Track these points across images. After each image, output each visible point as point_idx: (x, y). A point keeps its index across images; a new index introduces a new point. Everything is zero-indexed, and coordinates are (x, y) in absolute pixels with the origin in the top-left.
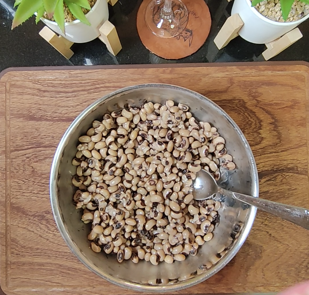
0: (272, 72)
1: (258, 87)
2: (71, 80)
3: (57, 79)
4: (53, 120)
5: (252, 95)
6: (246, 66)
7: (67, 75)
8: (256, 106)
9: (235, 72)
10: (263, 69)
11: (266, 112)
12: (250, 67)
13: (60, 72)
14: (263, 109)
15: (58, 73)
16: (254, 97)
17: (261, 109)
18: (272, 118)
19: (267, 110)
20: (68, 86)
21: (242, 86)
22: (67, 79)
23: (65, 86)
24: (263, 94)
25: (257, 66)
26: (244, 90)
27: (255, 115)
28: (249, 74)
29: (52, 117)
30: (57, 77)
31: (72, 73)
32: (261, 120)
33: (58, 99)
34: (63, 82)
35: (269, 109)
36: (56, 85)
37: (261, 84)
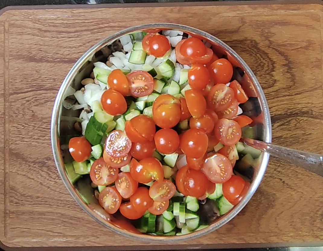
0: (286, 12)
1: (272, 27)
2: (73, 19)
3: (58, 19)
4: (54, 61)
5: (265, 35)
6: (258, 5)
7: (69, 14)
8: (269, 47)
9: (246, 11)
10: (276, 8)
11: (280, 53)
12: (262, 6)
13: (62, 11)
14: (276, 50)
15: (60, 11)
16: (267, 38)
17: (274, 50)
18: (285, 60)
19: (281, 51)
20: (70, 26)
21: (254, 26)
22: (69, 19)
23: (67, 26)
24: (275, 34)
25: (269, 5)
26: (256, 30)
27: (268, 57)
28: (261, 14)
29: (53, 58)
30: (59, 16)
31: (74, 12)
32: (274, 62)
33: (60, 39)
34: (65, 22)
35: (282, 50)
36: (57, 25)
37: (273, 24)
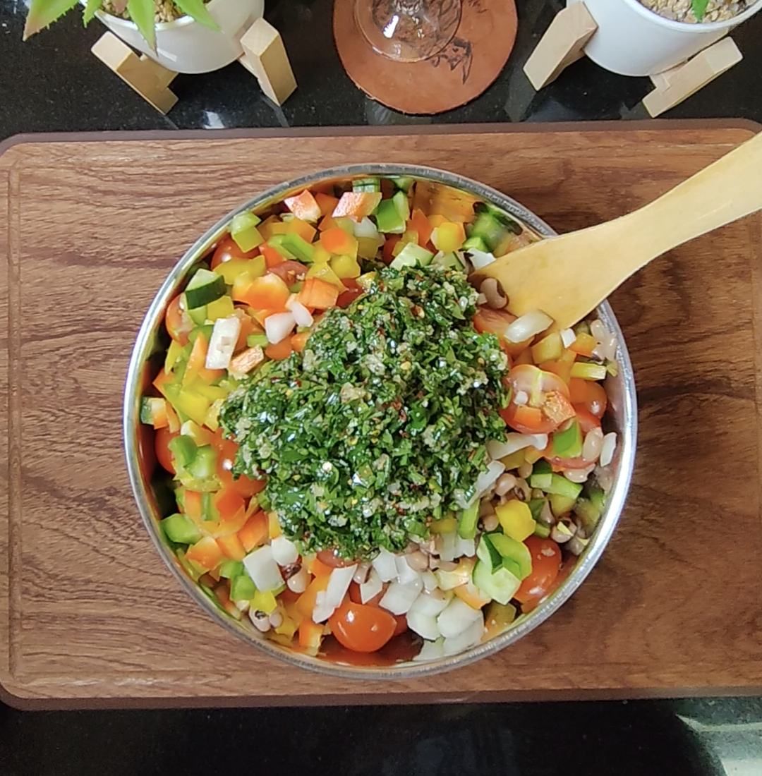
0: (666, 147)
1: (634, 182)
2: (171, 165)
3: (136, 163)
4: (126, 263)
5: (619, 201)
6: (604, 132)
7: (162, 153)
9: (575, 144)
10: (643, 138)
12: (613, 133)
13: (143, 146)
15: (138, 146)
16: (624, 208)
18: (666, 259)
20: (162, 181)
21: (593, 181)
22: (161, 163)
23: (156, 179)
24: (643, 200)
25: (629, 132)
26: (597, 190)
28: (610, 151)
29: (123, 256)
30: (137, 157)
31: (172, 147)
33: (138, 212)
34: (151, 171)
36: (133, 177)
37: (638, 175)
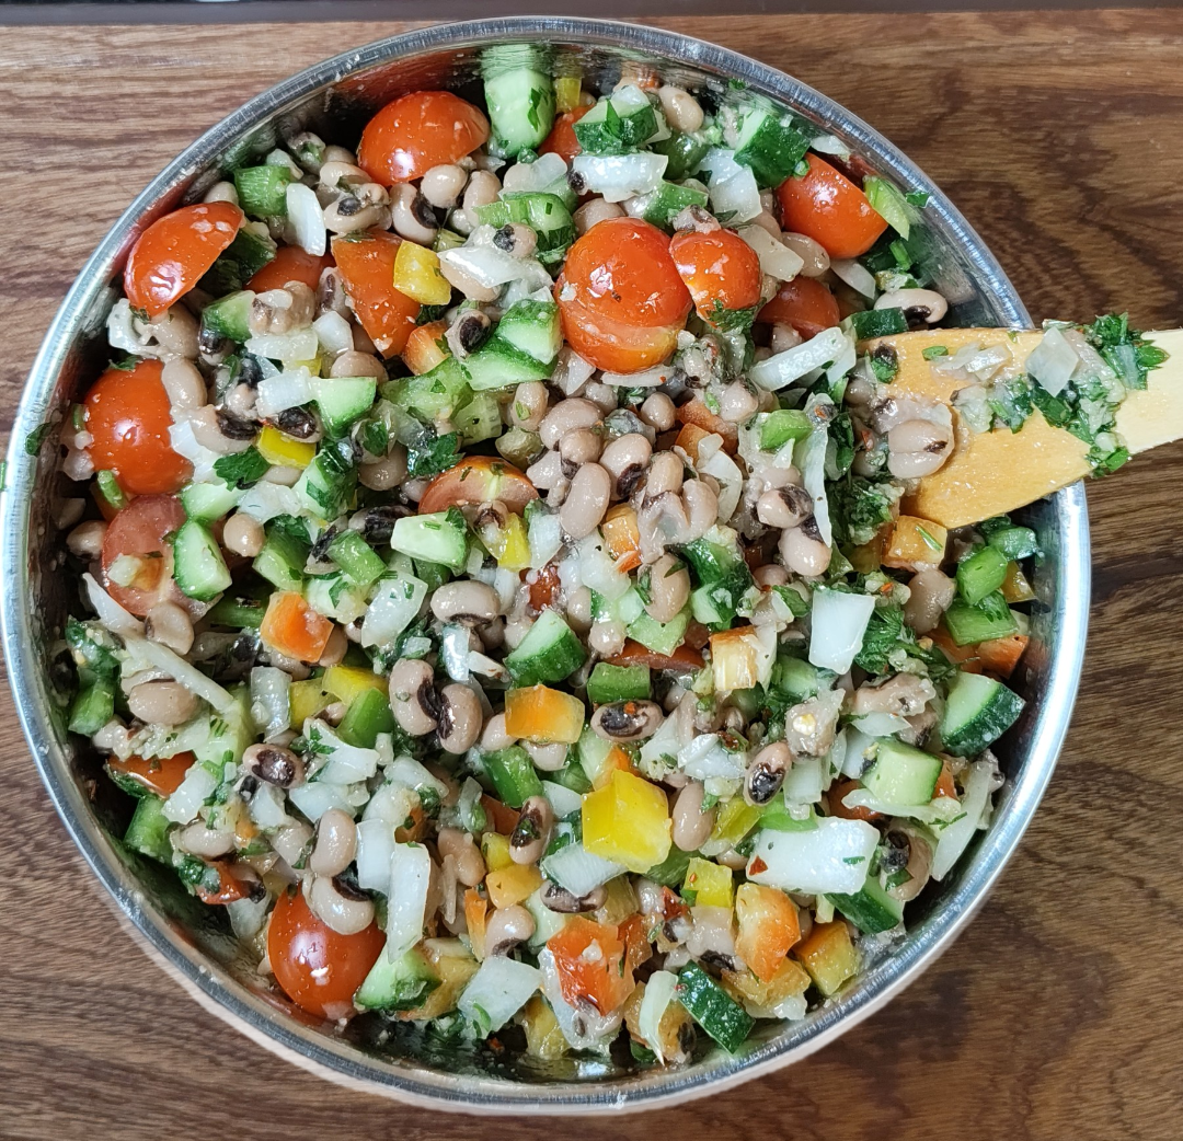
0: (1164, 42)
1: (1095, 119)
2: (113, 78)
3: (36, 74)
4: (15, 286)
5: (1063, 160)
6: (1033, 12)
7: (90, 51)
8: (1083, 220)
9: (971, 39)
10: (1118, 25)
11: (1136, 251)
12: (1052, 14)
13: (52, 38)
14: (1119, 236)
15: (40, 38)
16: (1072, 175)
17: (1107, 235)
18: (1162, 283)
19: (1140, 242)
20: (92, 111)
21: (1009, 116)
22: (90, 74)
23: (81, 109)
24: (1115, 156)
25: (1086, 12)
26: (1016, 136)
27: (1077, 268)
28: (1043, 53)
29: (8, 270)
30: (40, 60)
31: (115, 40)
32: (1110, 293)
33: (41, 177)
34: (69, 90)
35: (1151, 237)
36: (30, 104)
37: (1104, 103)
